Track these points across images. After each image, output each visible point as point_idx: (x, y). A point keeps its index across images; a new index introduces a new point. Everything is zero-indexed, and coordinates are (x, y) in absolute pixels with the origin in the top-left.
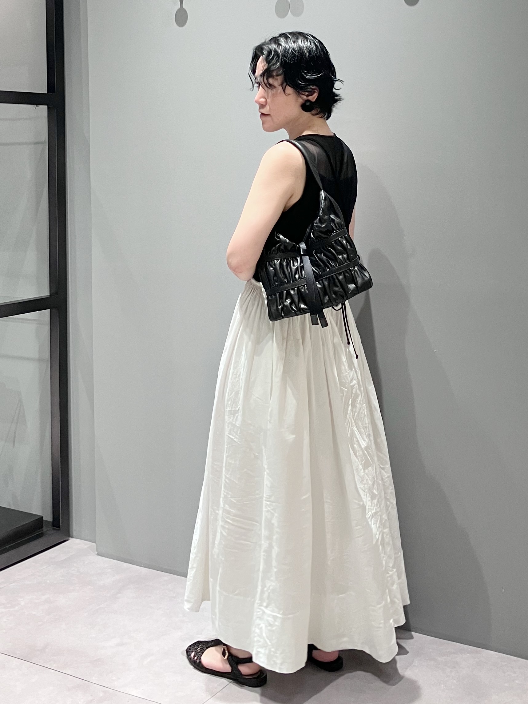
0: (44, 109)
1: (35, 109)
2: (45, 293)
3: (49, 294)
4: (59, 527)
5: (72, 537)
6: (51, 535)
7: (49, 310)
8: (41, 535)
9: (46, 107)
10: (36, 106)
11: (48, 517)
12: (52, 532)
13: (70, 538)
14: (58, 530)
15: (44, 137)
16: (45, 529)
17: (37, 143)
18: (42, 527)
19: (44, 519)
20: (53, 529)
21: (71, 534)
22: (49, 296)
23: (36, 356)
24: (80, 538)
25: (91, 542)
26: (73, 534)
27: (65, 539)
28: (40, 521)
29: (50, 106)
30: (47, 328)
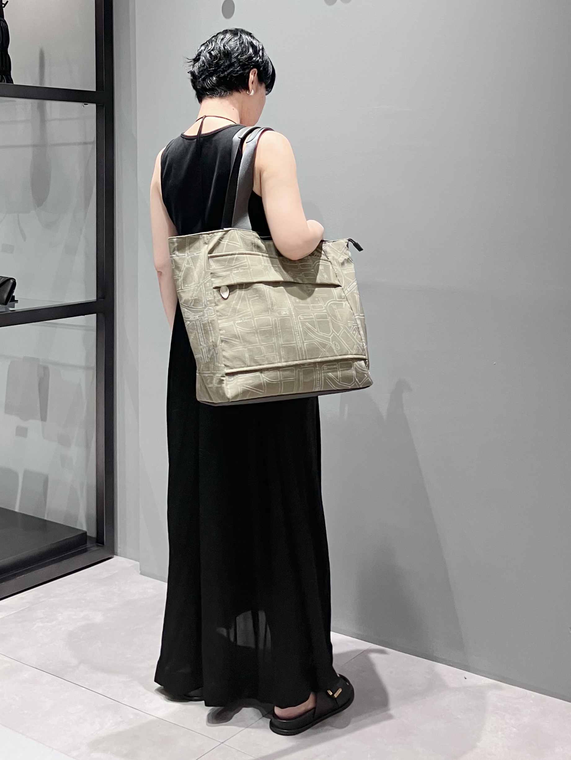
0: (92, 108)
1: (83, 107)
2: (93, 297)
3: (96, 299)
4: (103, 543)
5: (117, 555)
6: (95, 552)
7: (96, 314)
8: (85, 551)
9: (94, 106)
10: (85, 104)
11: (92, 533)
12: (96, 548)
13: (115, 556)
14: (101, 546)
15: (92, 136)
16: (88, 545)
17: (85, 143)
18: (86, 543)
19: (88, 534)
20: (98, 546)
21: (115, 551)
22: (96, 301)
23: (83, 364)
24: (125, 557)
25: (136, 560)
26: (117, 550)
27: (110, 556)
28: (83, 536)
29: (98, 105)
30: (93, 335)
